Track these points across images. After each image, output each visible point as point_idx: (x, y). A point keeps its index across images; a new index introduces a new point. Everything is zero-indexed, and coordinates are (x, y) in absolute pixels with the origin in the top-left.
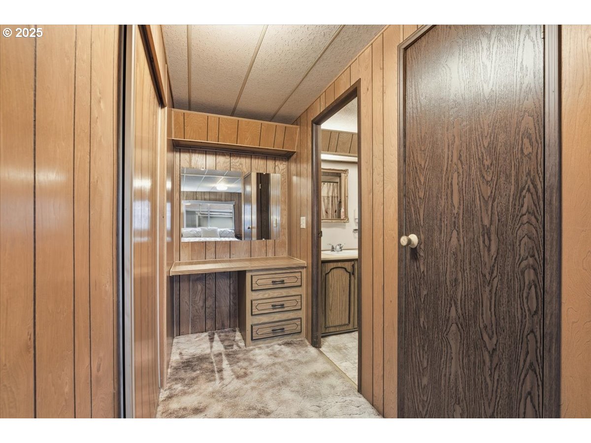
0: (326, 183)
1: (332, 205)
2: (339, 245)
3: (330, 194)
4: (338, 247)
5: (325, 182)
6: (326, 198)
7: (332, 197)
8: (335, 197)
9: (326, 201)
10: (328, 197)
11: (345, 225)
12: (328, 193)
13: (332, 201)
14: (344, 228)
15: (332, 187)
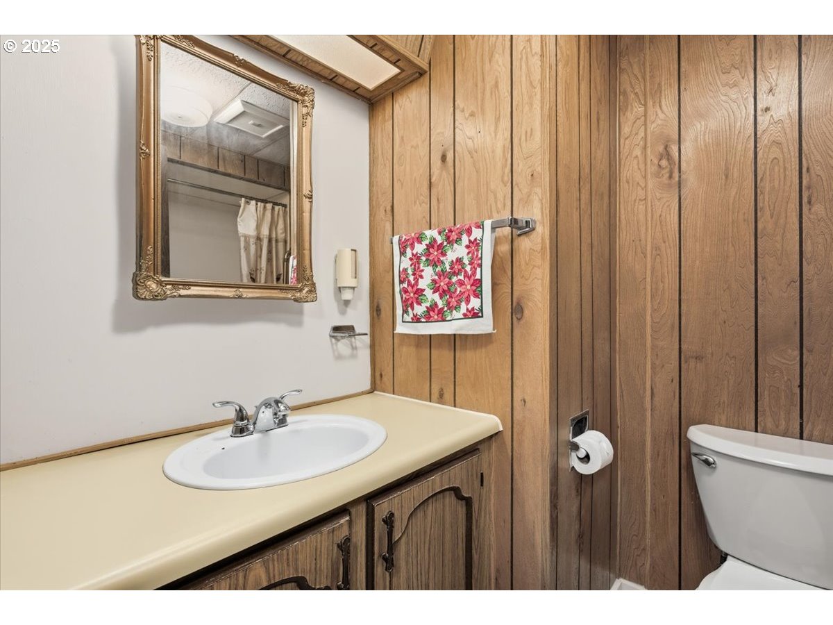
0: (253, 202)
1: (269, 260)
2: (267, 404)
3: (265, 232)
4: (266, 416)
5: (252, 199)
6: (252, 241)
7: (270, 241)
8: (277, 241)
9: (253, 248)
10: (259, 239)
11: (301, 312)
12: (258, 227)
13: (270, 252)
14: (299, 324)
15: (268, 214)
